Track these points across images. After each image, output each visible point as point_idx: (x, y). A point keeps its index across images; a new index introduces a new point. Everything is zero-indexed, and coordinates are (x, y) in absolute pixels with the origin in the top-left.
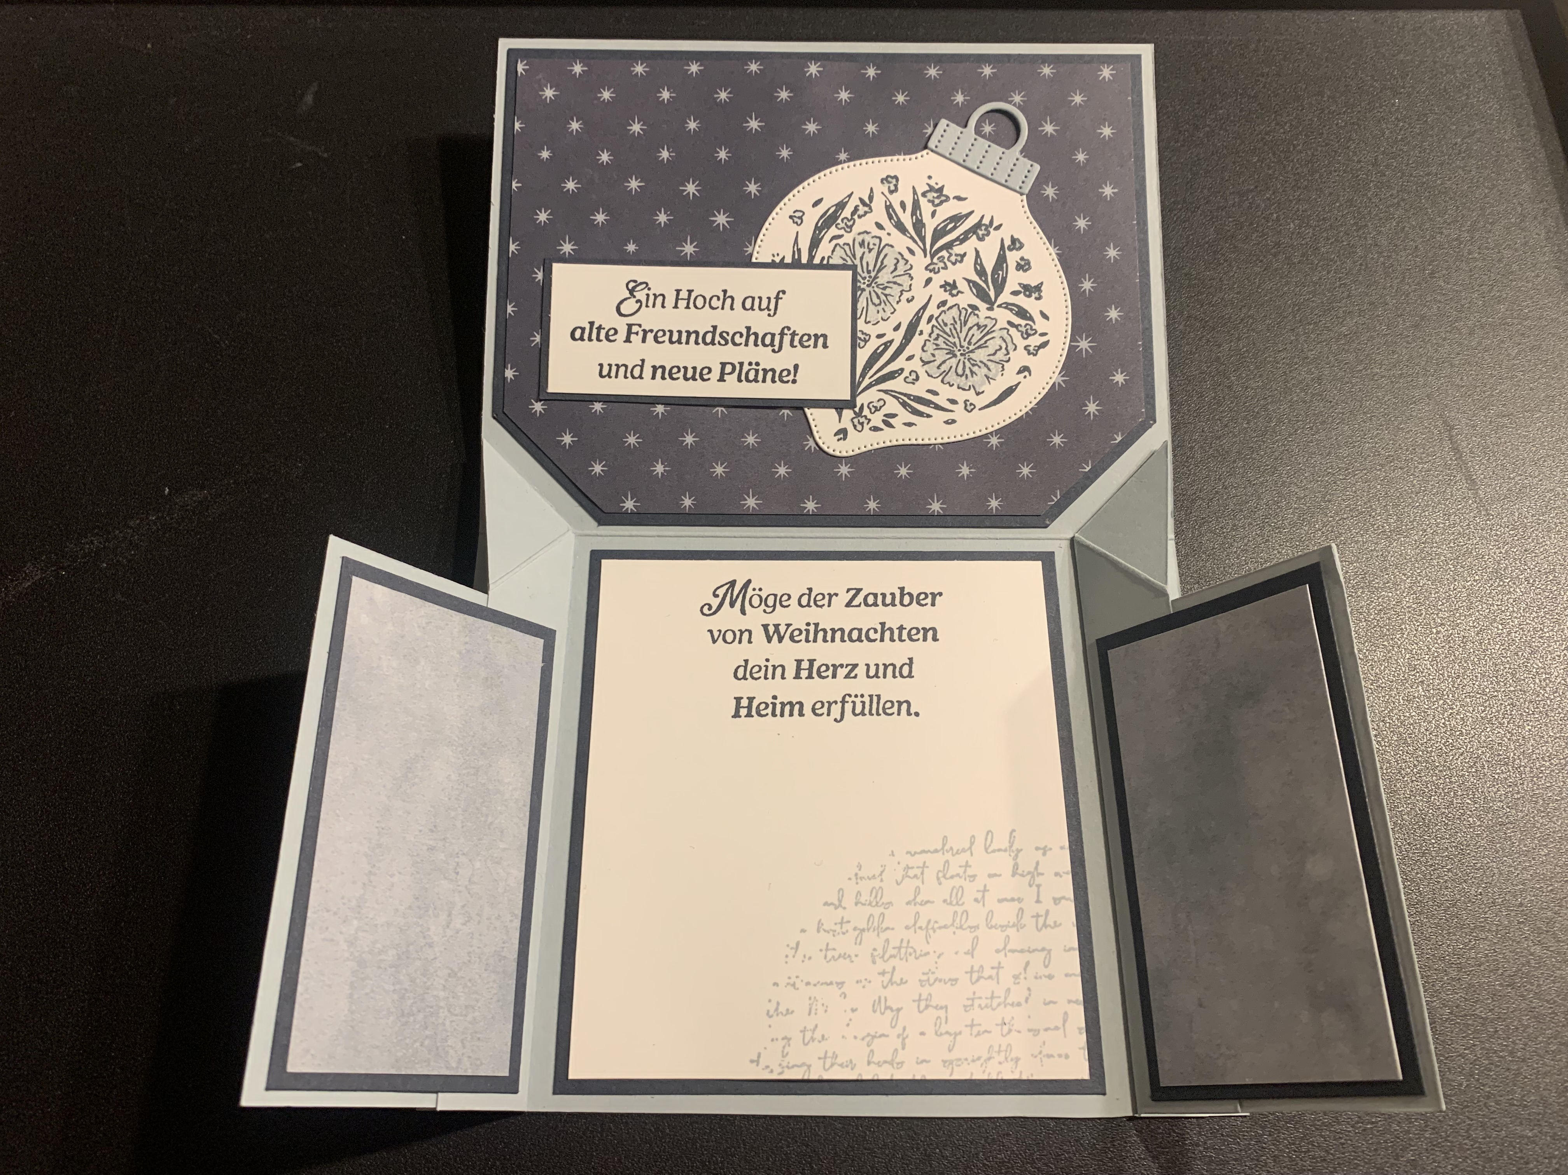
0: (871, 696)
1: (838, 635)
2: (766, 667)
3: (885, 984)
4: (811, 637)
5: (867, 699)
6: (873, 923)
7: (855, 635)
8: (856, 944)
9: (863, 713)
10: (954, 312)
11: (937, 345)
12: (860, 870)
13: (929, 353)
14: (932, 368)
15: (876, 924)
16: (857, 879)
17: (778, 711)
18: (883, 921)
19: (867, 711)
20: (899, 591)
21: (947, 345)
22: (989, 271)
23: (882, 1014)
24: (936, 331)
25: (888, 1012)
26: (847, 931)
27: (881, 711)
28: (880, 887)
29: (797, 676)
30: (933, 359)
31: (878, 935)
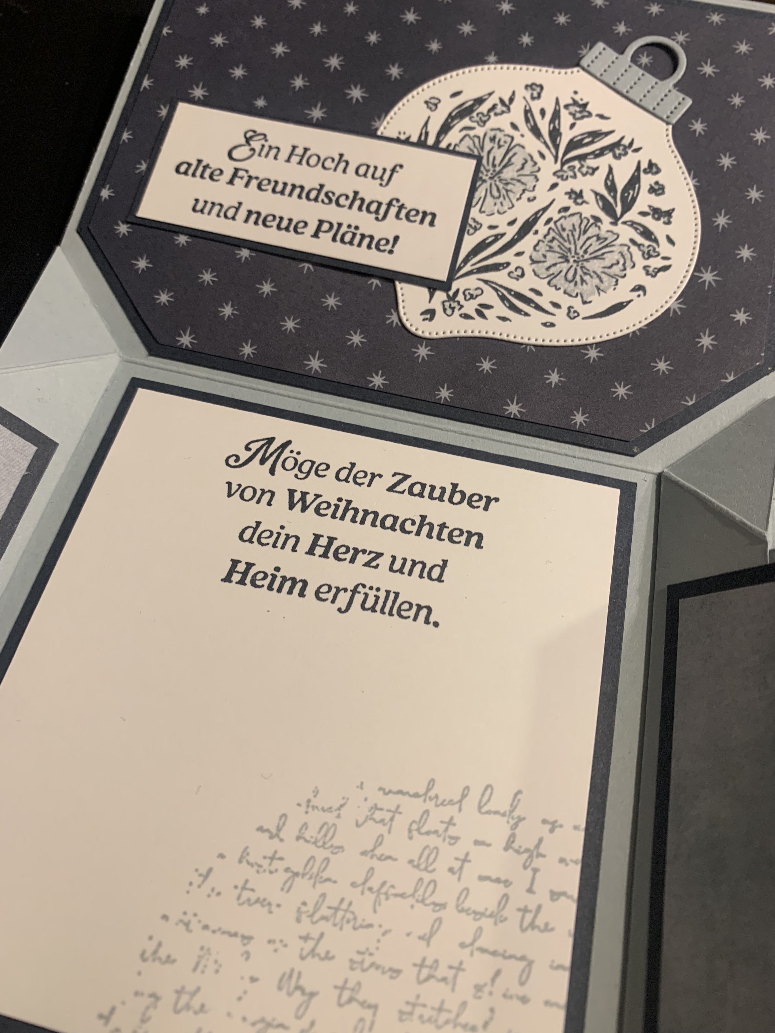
0: (388, 592)
1: (370, 518)
2: (279, 534)
3: (305, 953)
4: (339, 514)
5: (382, 594)
6: (311, 869)
7: (389, 522)
8: (282, 889)
9: (373, 609)
10: (576, 219)
11: (550, 247)
12: (315, 796)
13: (540, 253)
14: (541, 269)
15: (315, 870)
16: (308, 806)
17: (276, 585)
18: (324, 869)
19: (378, 608)
20: (451, 487)
21: (561, 249)
22: (620, 187)
23: (290, 994)
24: (552, 234)
25: (298, 993)
26: (276, 870)
27: (395, 611)
28: (334, 825)
29: (311, 552)
30: (543, 259)
31: (314, 885)
